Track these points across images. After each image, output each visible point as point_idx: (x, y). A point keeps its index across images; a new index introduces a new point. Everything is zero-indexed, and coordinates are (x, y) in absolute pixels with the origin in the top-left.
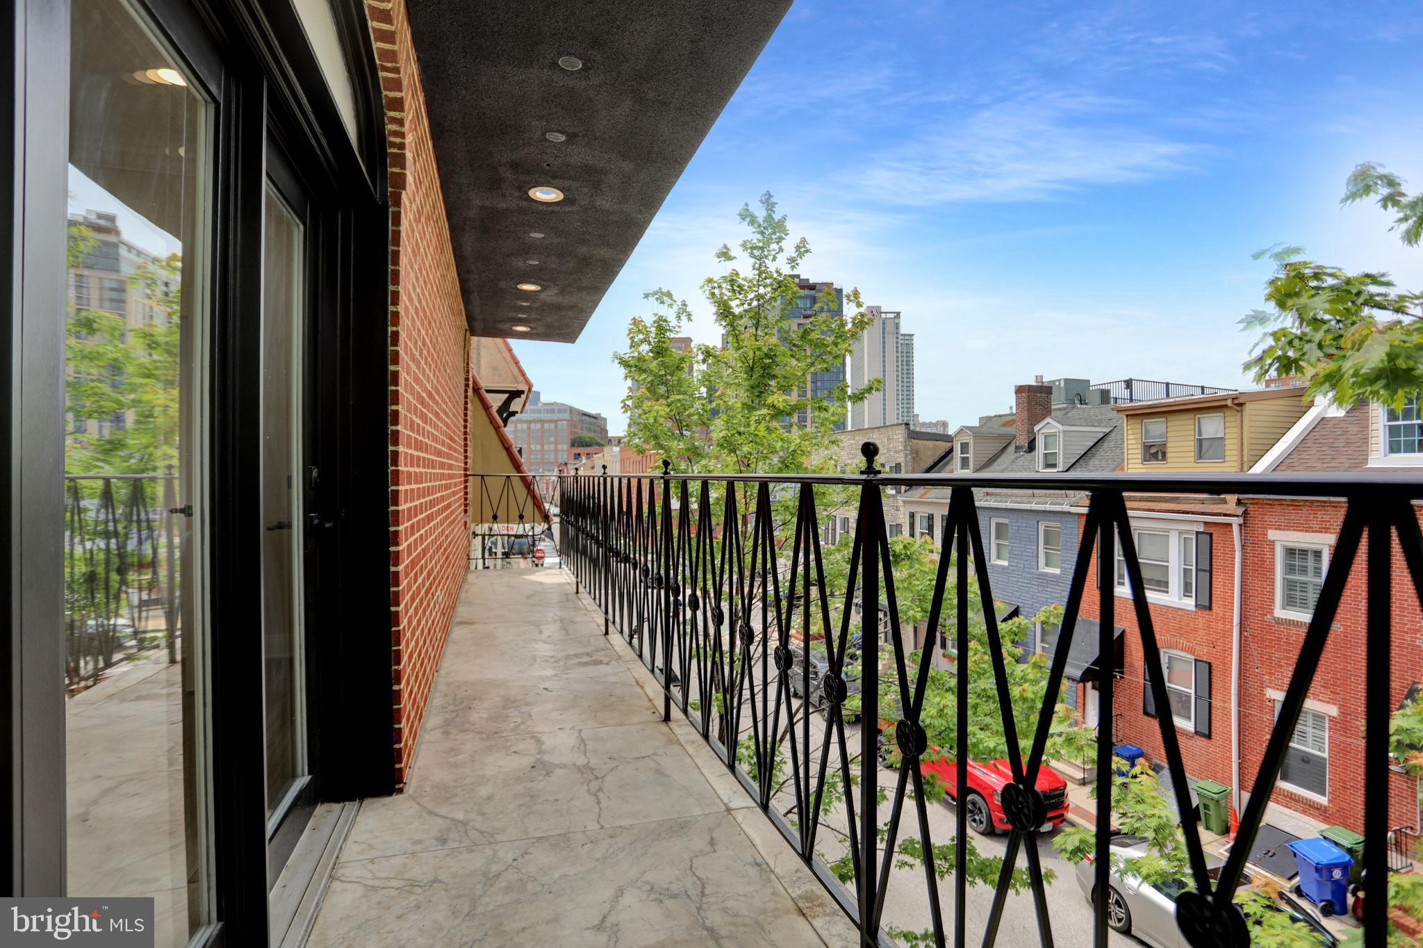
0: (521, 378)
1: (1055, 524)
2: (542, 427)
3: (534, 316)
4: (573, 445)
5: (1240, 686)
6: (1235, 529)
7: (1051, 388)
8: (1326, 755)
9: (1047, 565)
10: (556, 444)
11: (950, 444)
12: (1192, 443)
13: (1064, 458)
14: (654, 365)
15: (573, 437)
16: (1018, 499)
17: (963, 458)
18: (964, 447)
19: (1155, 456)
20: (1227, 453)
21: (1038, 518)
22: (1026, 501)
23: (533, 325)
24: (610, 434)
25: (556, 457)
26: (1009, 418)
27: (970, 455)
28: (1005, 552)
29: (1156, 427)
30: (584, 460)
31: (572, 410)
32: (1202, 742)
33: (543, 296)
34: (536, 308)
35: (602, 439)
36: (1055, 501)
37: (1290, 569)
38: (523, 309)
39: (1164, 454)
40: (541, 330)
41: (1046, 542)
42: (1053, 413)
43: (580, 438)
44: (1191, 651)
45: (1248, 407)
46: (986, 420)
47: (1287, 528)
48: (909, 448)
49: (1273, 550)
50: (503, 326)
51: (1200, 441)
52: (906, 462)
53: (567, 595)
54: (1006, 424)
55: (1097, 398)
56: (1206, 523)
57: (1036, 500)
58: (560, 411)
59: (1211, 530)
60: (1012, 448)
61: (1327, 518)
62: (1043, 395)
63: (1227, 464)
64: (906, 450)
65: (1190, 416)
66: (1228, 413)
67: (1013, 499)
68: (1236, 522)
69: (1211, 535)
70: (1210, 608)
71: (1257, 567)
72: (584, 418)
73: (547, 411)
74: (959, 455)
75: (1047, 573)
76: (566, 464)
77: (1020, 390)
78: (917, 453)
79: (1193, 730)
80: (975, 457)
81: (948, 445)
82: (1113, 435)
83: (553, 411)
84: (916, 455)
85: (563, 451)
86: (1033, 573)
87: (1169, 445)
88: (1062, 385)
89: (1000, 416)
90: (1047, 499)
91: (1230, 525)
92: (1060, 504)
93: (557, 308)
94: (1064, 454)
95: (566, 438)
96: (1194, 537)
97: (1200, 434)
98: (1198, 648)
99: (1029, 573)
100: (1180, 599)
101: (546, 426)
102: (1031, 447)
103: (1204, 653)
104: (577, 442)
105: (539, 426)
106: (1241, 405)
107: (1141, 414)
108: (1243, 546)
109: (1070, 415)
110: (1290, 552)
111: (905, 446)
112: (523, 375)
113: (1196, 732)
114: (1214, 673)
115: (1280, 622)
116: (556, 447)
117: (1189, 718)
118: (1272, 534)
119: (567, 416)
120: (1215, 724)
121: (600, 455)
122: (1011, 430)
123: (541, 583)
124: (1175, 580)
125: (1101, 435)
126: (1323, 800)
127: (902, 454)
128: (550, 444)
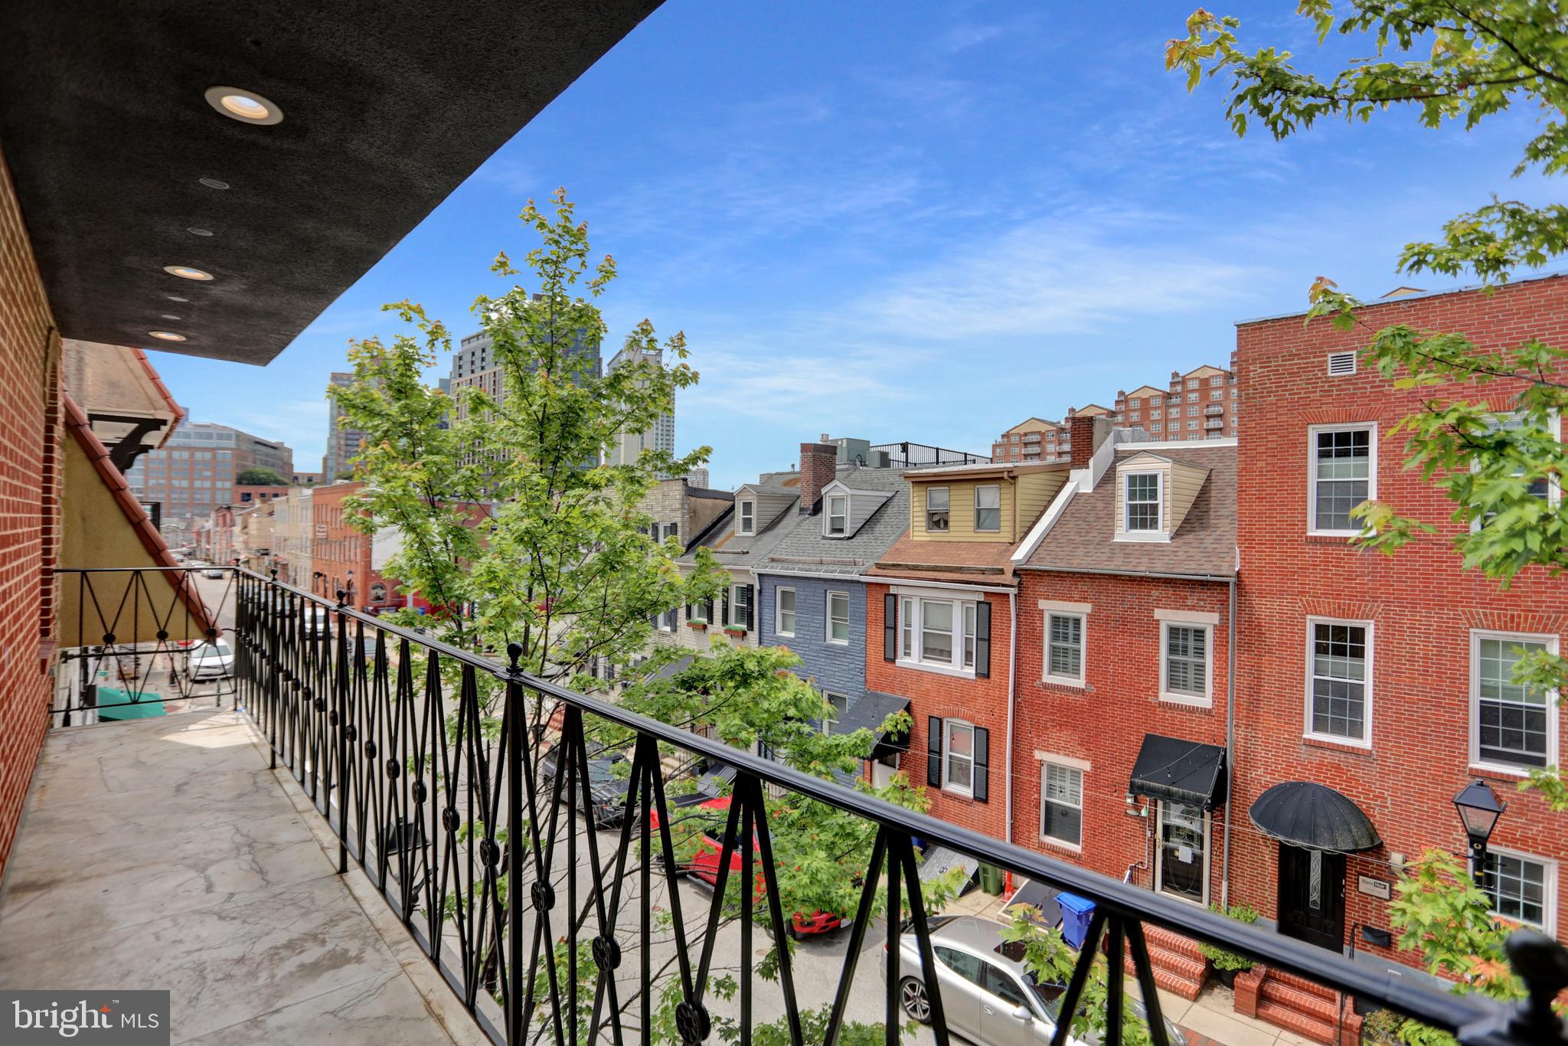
0: (163, 402)
1: (844, 594)
2: (192, 456)
3: (194, 318)
4: (239, 482)
5: (1013, 750)
6: (1012, 598)
7: (835, 448)
8: (1080, 807)
9: (834, 636)
10: (213, 480)
11: (731, 503)
12: (972, 513)
13: (851, 523)
14: (394, 409)
15: (240, 471)
16: (806, 566)
17: (744, 519)
18: (747, 506)
19: (937, 524)
20: (1002, 524)
21: (826, 586)
22: (814, 568)
23: (191, 334)
24: (297, 470)
25: (213, 498)
26: (792, 477)
27: (753, 516)
28: (791, 623)
29: (941, 496)
30: (258, 503)
31: (239, 436)
32: (979, 807)
33: (216, 291)
34: (200, 309)
35: (284, 475)
36: (844, 568)
37: (1055, 636)
38: (175, 308)
39: (946, 523)
40: (205, 341)
41: (834, 613)
42: (837, 474)
43: (251, 473)
44: (971, 719)
45: (1020, 480)
46: (767, 478)
47: (1054, 598)
48: (686, 506)
49: (1042, 618)
50: (130, 329)
51: (979, 511)
52: (683, 522)
53: (254, 775)
54: (788, 483)
55: (877, 461)
56: (986, 593)
57: (824, 568)
58: (220, 437)
59: (990, 600)
60: (795, 510)
61: (1085, 588)
62: (828, 455)
63: (1002, 534)
64: (683, 508)
65: (970, 486)
66: (1003, 485)
67: (800, 566)
68: (1013, 591)
69: (990, 604)
70: (988, 676)
71: (1028, 638)
72: (258, 447)
73: (200, 436)
74: (742, 516)
75: (834, 645)
76: (229, 508)
77: (805, 448)
78: (695, 512)
79: (972, 796)
80: (758, 519)
81: (729, 504)
82: (895, 500)
83: (209, 436)
84: (693, 514)
85: (224, 489)
86: (821, 645)
87: (951, 514)
88: (845, 445)
89: (781, 474)
90: (836, 567)
91: (1007, 595)
92: (849, 572)
93: (243, 313)
94: (852, 519)
95: (232, 473)
96: (975, 606)
97: (979, 505)
98: (978, 716)
99: (816, 645)
100: (962, 668)
101: (198, 455)
102: (817, 508)
103: (983, 720)
104: (246, 479)
105: (186, 455)
106: (1014, 478)
107: (924, 482)
108: (1018, 615)
109: (853, 476)
110: (1056, 620)
111: (683, 504)
112: (166, 397)
113: (975, 798)
114: (991, 739)
115: (1046, 686)
116: (214, 484)
117: (969, 785)
118: (1042, 604)
119: (232, 443)
120: (992, 788)
121: (284, 498)
122: (796, 490)
123: (201, 751)
124: (958, 651)
125: (885, 500)
126: (1076, 848)
127: (679, 514)
128: (205, 479)
